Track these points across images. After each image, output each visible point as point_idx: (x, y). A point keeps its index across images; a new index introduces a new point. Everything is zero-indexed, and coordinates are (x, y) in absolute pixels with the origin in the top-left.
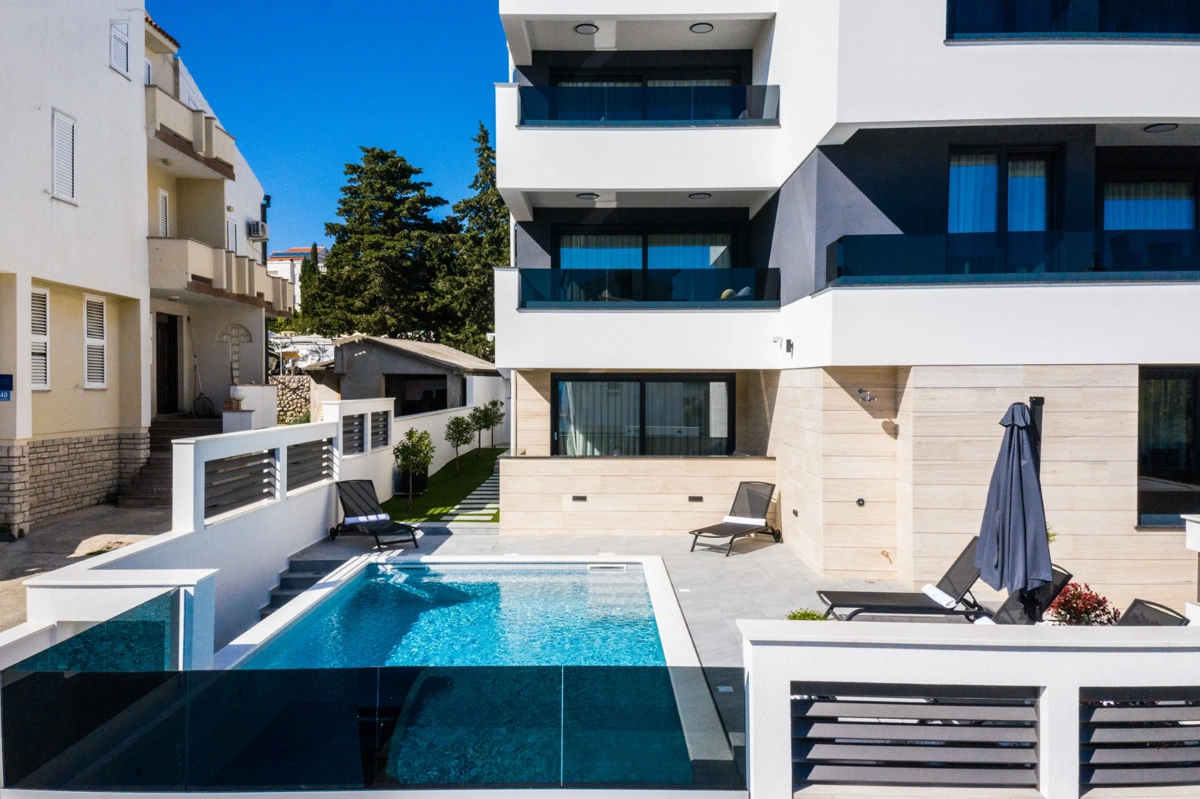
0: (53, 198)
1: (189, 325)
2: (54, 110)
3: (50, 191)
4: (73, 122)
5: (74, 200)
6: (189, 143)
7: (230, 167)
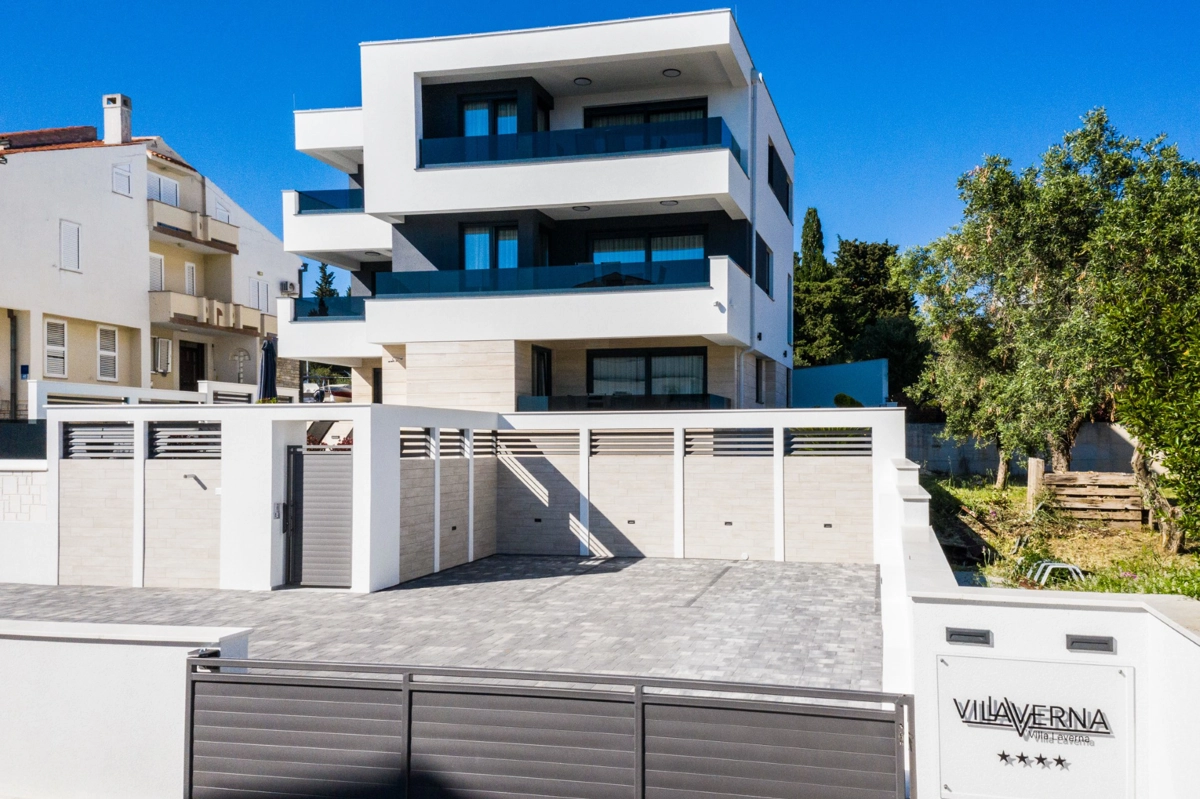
0: (61, 269)
1: (213, 351)
2: (61, 220)
3: (58, 264)
4: (77, 226)
5: (79, 270)
6: (189, 233)
7: (234, 246)
